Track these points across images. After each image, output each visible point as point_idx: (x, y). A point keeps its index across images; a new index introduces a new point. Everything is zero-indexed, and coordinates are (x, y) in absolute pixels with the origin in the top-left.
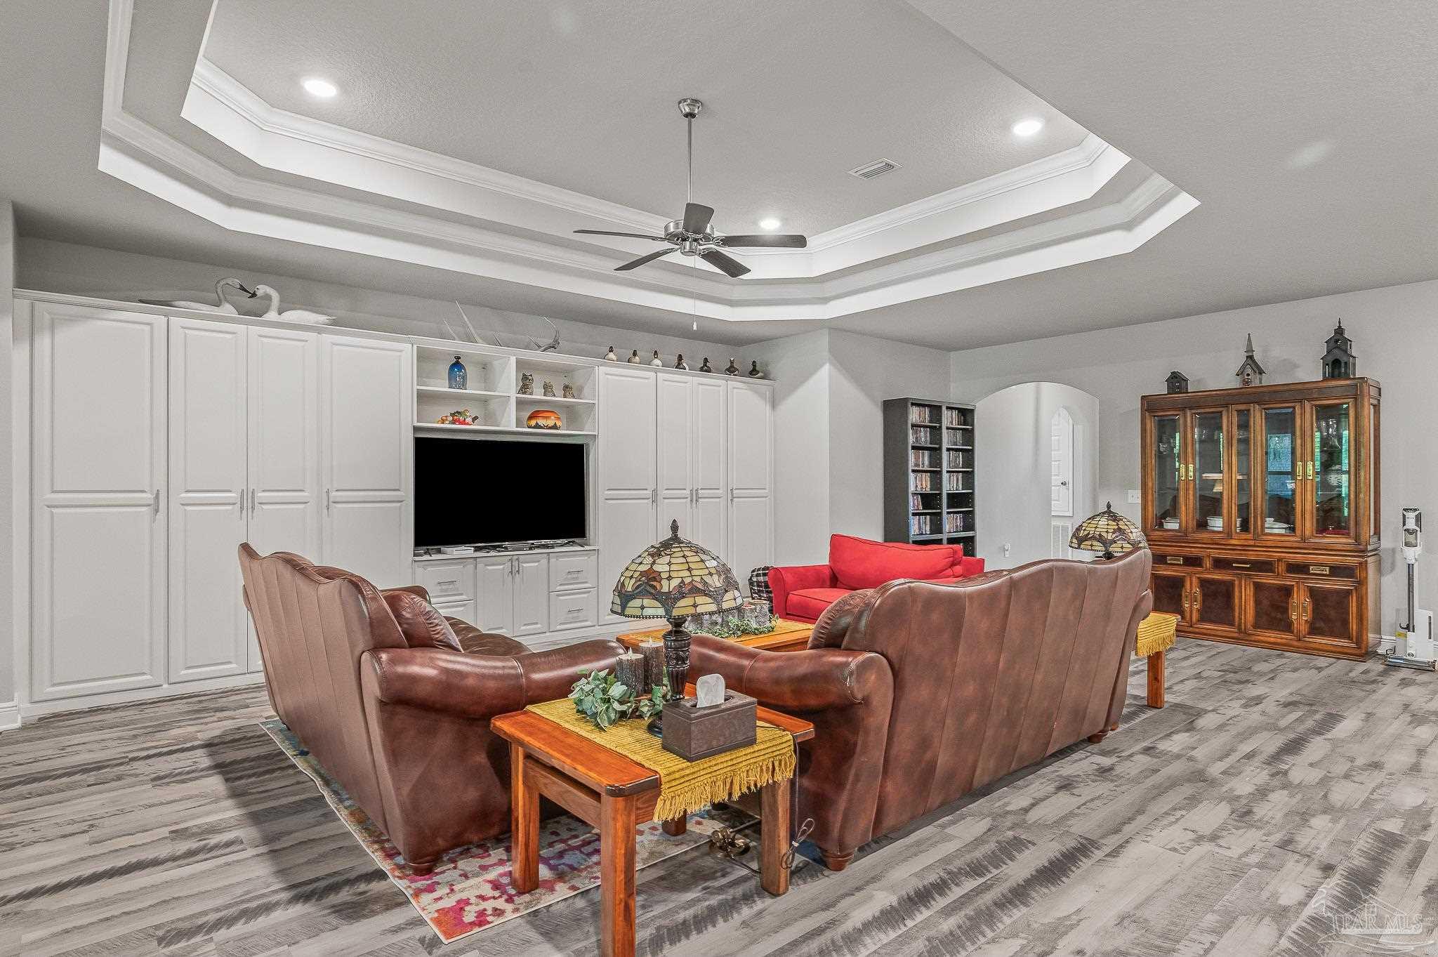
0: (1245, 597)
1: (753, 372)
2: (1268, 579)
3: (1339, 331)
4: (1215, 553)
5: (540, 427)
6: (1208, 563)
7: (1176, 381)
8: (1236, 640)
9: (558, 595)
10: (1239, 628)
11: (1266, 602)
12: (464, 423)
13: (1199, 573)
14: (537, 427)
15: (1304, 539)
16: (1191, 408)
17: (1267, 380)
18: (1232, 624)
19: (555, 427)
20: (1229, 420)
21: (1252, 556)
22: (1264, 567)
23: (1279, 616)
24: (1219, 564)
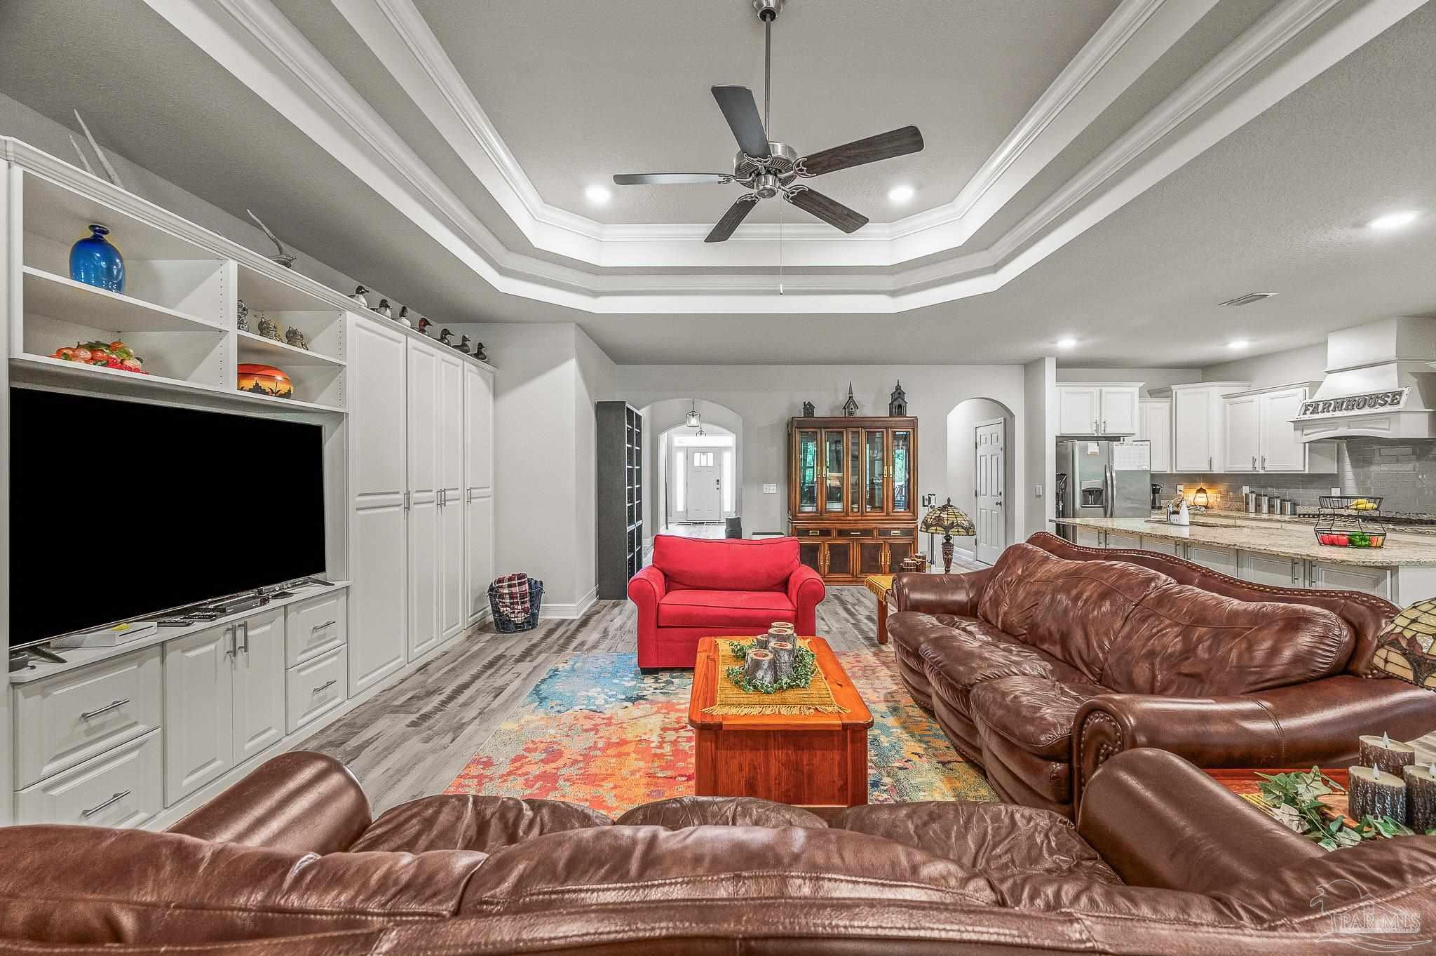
0: (855, 553)
1: (479, 355)
2: (868, 541)
3: (898, 388)
4: (838, 526)
5: (263, 392)
6: (834, 533)
7: (809, 408)
8: (850, 583)
9: (299, 671)
10: (853, 574)
11: (866, 555)
12: (121, 366)
13: (830, 540)
14: (257, 389)
15: (888, 514)
16: (825, 428)
17: (858, 413)
18: (848, 573)
19: (287, 395)
20: (848, 438)
21: (860, 526)
22: (866, 533)
23: (874, 564)
24: (841, 533)
